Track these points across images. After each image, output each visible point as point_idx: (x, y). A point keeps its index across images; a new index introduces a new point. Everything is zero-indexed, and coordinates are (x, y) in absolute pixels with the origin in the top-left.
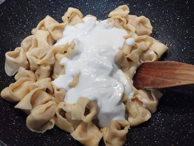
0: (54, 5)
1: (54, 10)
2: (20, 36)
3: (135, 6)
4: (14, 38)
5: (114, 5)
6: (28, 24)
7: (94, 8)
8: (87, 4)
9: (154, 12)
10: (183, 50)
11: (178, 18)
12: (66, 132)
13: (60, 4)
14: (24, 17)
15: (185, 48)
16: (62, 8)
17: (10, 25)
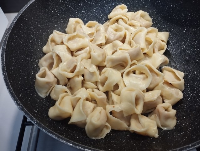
0: (54, 19)
1: (55, 24)
2: (35, 57)
3: (128, 4)
4: (31, 60)
5: (109, 7)
6: (37, 43)
7: (90, 14)
8: (83, 11)
9: (147, 5)
10: (184, 32)
11: (171, 6)
12: (120, 131)
13: (59, 17)
14: (32, 38)
15: (185, 30)
16: (62, 20)
17: (24, 48)
